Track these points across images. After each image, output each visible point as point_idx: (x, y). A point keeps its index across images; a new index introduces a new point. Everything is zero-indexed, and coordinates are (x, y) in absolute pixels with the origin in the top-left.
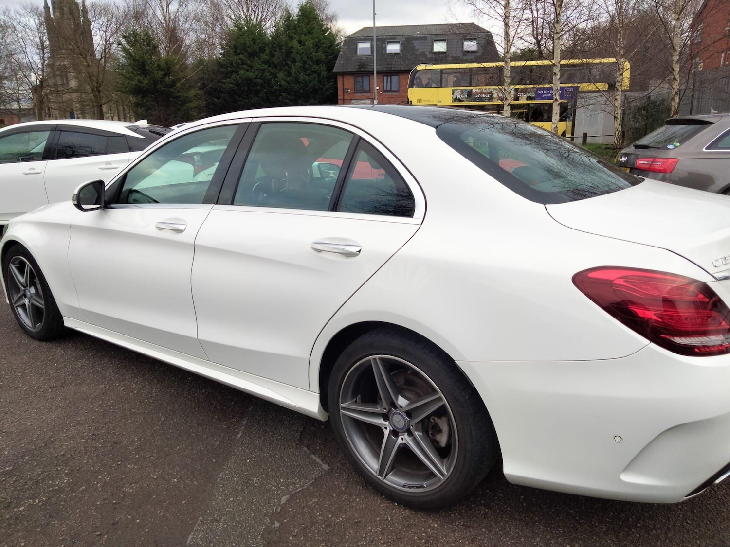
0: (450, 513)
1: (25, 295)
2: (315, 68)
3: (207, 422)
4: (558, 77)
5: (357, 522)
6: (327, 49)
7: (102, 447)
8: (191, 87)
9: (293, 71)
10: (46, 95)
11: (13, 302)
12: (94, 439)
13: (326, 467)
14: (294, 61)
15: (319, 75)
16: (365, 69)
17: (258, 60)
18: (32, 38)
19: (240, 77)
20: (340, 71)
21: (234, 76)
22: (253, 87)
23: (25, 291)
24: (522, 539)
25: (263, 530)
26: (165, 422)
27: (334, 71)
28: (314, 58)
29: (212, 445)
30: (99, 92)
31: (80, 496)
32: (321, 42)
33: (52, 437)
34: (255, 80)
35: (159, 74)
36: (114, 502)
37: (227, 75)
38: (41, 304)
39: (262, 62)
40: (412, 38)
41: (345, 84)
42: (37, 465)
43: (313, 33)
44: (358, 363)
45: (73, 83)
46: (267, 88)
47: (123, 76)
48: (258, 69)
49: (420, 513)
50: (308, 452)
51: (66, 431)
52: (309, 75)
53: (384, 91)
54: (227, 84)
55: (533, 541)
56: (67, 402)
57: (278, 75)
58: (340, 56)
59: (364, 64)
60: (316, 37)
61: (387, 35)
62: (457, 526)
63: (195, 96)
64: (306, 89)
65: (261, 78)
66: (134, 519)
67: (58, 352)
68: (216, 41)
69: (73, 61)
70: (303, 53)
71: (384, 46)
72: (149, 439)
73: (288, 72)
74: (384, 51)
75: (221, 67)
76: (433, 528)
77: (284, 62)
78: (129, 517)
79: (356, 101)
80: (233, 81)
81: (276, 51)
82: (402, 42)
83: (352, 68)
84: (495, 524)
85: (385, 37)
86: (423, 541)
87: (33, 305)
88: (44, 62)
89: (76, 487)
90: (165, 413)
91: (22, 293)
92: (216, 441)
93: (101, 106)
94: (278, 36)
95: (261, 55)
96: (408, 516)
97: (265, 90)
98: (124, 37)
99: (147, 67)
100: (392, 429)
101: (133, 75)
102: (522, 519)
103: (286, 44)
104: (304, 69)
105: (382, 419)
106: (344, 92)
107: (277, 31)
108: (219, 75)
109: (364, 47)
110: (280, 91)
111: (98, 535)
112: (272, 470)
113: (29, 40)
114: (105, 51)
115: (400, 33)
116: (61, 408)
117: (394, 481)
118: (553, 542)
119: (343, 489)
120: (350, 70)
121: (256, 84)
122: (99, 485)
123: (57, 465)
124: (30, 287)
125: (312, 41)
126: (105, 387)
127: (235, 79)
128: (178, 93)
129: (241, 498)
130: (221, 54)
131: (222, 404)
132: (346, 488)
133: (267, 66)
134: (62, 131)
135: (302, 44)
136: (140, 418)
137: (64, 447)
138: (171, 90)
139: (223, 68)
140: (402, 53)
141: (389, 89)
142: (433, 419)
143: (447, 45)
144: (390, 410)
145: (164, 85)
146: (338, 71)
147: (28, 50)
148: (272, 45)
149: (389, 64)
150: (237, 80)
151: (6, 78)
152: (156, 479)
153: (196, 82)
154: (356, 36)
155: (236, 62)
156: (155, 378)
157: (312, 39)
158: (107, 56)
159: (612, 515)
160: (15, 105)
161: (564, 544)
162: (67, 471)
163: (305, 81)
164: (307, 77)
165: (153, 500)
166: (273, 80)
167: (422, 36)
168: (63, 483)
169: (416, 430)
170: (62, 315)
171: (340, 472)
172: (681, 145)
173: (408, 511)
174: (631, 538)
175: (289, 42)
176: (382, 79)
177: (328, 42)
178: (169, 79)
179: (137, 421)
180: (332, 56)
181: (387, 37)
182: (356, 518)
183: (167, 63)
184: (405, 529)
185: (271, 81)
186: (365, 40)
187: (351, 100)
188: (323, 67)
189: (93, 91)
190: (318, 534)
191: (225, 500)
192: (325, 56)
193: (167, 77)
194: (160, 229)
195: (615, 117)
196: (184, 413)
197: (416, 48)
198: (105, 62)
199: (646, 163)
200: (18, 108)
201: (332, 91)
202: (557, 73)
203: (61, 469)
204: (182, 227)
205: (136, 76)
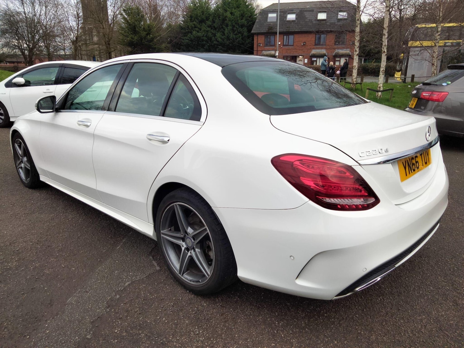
0: (216, 298)
1: (22, 162)
2: (240, 30)
3: (103, 239)
4: (386, 36)
5: (162, 299)
6: (248, 18)
7: (40, 248)
8: (163, 42)
9: (226, 32)
10: (79, 46)
11: (17, 165)
12: (37, 243)
13: (158, 268)
14: (227, 26)
15: (242, 35)
16: (272, 31)
17: (205, 25)
18: (72, 12)
19: (193, 36)
20: (256, 32)
21: (189, 35)
22: (201, 42)
23: (22, 159)
24: (251, 317)
25: (109, 299)
26: (80, 237)
27: (252, 32)
28: (240, 24)
29: (102, 252)
30: (109, 44)
31: (20, 272)
32: (245, 13)
33: (15, 240)
34: (202, 38)
35: (144, 34)
36: (37, 277)
37: (185, 34)
38: (28, 167)
39: (207, 26)
40: (304, 10)
41: (259, 41)
42: (2, 254)
43: (240, 7)
44: (168, 207)
45: (95, 39)
46: (210, 43)
47: (122, 34)
48: (204, 31)
49: (199, 297)
50: (152, 259)
51: (24, 238)
52: (236, 35)
53: (284, 45)
54: (185, 40)
55: (257, 318)
56: (31, 222)
57: (216, 34)
58: (256, 22)
59: (272, 28)
60: (242, 10)
61: (288, 8)
62: (217, 306)
63: (165, 47)
64: (234, 43)
65: (206, 36)
66: (44, 287)
67: (36, 195)
68: (180, 13)
69: (95, 25)
70: (233, 20)
71: (285, 15)
72: (68, 246)
73: (223, 33)
74: (285, 19)
75: (182, 30)
76: (203, 306)
77: (221, 26)
78: (42, 286)
79: (265, 51)
80: (188, 38)
81: (216, 19)
82: (297, 13)
83: (264, 30)
84: (240, 307)
85: (286, 10)
86: (194, 312)
87: (25, 167)
88: (78, 26)
89: (19, 268)
90: (82, 232)
91: (21, 160)
92: (104, 250)
93: (110, 53)
94: (218, 10)
95: (207, 21)
96: (192, 298)
97: (208, 44)
98: (124, 10)
99: (137, 29)
100: (186, 247)
101: (128, 34)
102: (257, 306)
103: (223, 14)
104: (233, 31)
105: (181, 241)
106: (257, 46)
107: (217, 6)
108: (180, 35)
109: (272, 16)
110: (217, 45)
111: (22, 294)
112: (128, 267)
113: (71, 13)
114: (113, 19)
115: (296, 7)
116: (25, 225)
117: (187, 278)
118: (269, 320)
119: (162, 280)
120: (262, 31)
121: (203, 40)
122: (32, 268)
123: (13, 255)
124: (24, 157)
125: (239, 13)
126: (54, 216)
127: (190, 37)
128: (155, 45)
129: (105, 281)
130: (182, 21)
131: (116, 230)
132: (164, 281)
133: (210, 29)
134: (65, 67)
135: (233, 14)
136: (67, 234)
137: (20, 246)
138: (150, 44)
139: (184, 30)
140: (297, 20)
141: (287, 44)
142: (208, 242)
143: (327, 15)
144: (185, 236)
145: (146, 40)
146: (254, 32)
147: (70, 19)
148: (214, 15)
149: (288, 28)
150: (191, 38)
151: (57, 36)
152: (64, 267)
153: (167, 39)
154: (267, 9)
155: (191, 26)
156: (84, 212)
157: (239, 11)
158: (115, 22)
159: (312, 308)
160: (63, 52)
161: (275, 322)
162: (17, 259)
163: (234, 39)
164: (235, 36)
165: (58, 278)
166: (213, 38)
167: (310, 9)
168: (12, 265)
169: (197, 248)
170: (39, 174)
171: (165, 271)
172: (451, 83)
173: (193, 295)
174: (317, 322)
175: (224, 13)
176: (283, 37)
177: (249, 13)
178: (150, 36)
179: (65, 236)
180: (251, 22)
181: (287, 10)
182: (162, 297)
183: (149, 27)
184: (187, 305)
185: (212, 38)
186: (273, 12)
187: (262, 51)
188: (245, 29)
189: (106, 43)
190: (137, 304)
191: (96, 281)
192: (247, 22)
193: (149, 36)
194: (79, 125)
195: (433, 64)
196: (92, 233)
197: (307, 17)
198: (113, 26)
199: (427, 95)
200: (64, 54)
201: (250, 45)
202: (385, 34)
203: (14, 258)
204: (89, 124)
205: (130, 35)
